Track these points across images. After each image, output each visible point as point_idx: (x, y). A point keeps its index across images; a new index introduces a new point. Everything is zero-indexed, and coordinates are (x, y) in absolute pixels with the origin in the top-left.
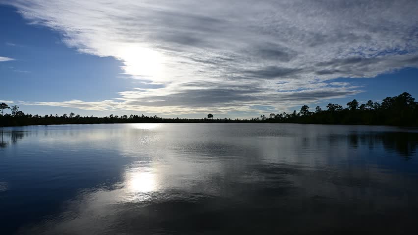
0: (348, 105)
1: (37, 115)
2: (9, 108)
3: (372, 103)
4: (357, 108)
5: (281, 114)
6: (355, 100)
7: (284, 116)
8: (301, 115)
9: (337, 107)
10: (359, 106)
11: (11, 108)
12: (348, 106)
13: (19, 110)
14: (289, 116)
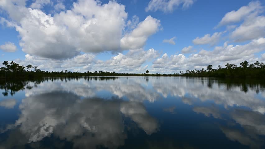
0: (240, 64)
1: (48, 71)
2: (33, 67)
3: (259, 63)
4: (247, 66)
6: (246, 61)
7: (195, 72)
8: (207, 71)
9: (233, 66)
10: (249, 65)
11: (34, 67)
13: (38, 68)
14: (199, 72)
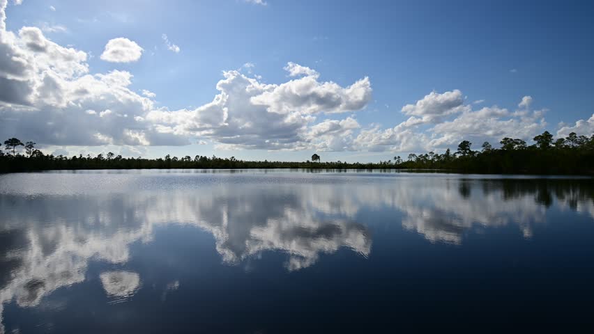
0: (535, 139)
1: (61, 156)
2: (22, 145)
3: (576, 137)
4: (550, 144)
5: (427, 155)
6: (547, 132)
7: (430, 158)
8: (458, 156)
9: (517, 143)
10: (554, 141)
11: (25, 145)
12: (536, 142)
13: (36, 148)
14: (438, 157)
